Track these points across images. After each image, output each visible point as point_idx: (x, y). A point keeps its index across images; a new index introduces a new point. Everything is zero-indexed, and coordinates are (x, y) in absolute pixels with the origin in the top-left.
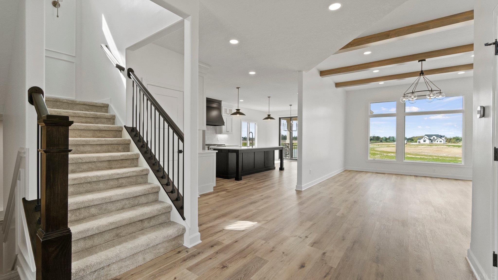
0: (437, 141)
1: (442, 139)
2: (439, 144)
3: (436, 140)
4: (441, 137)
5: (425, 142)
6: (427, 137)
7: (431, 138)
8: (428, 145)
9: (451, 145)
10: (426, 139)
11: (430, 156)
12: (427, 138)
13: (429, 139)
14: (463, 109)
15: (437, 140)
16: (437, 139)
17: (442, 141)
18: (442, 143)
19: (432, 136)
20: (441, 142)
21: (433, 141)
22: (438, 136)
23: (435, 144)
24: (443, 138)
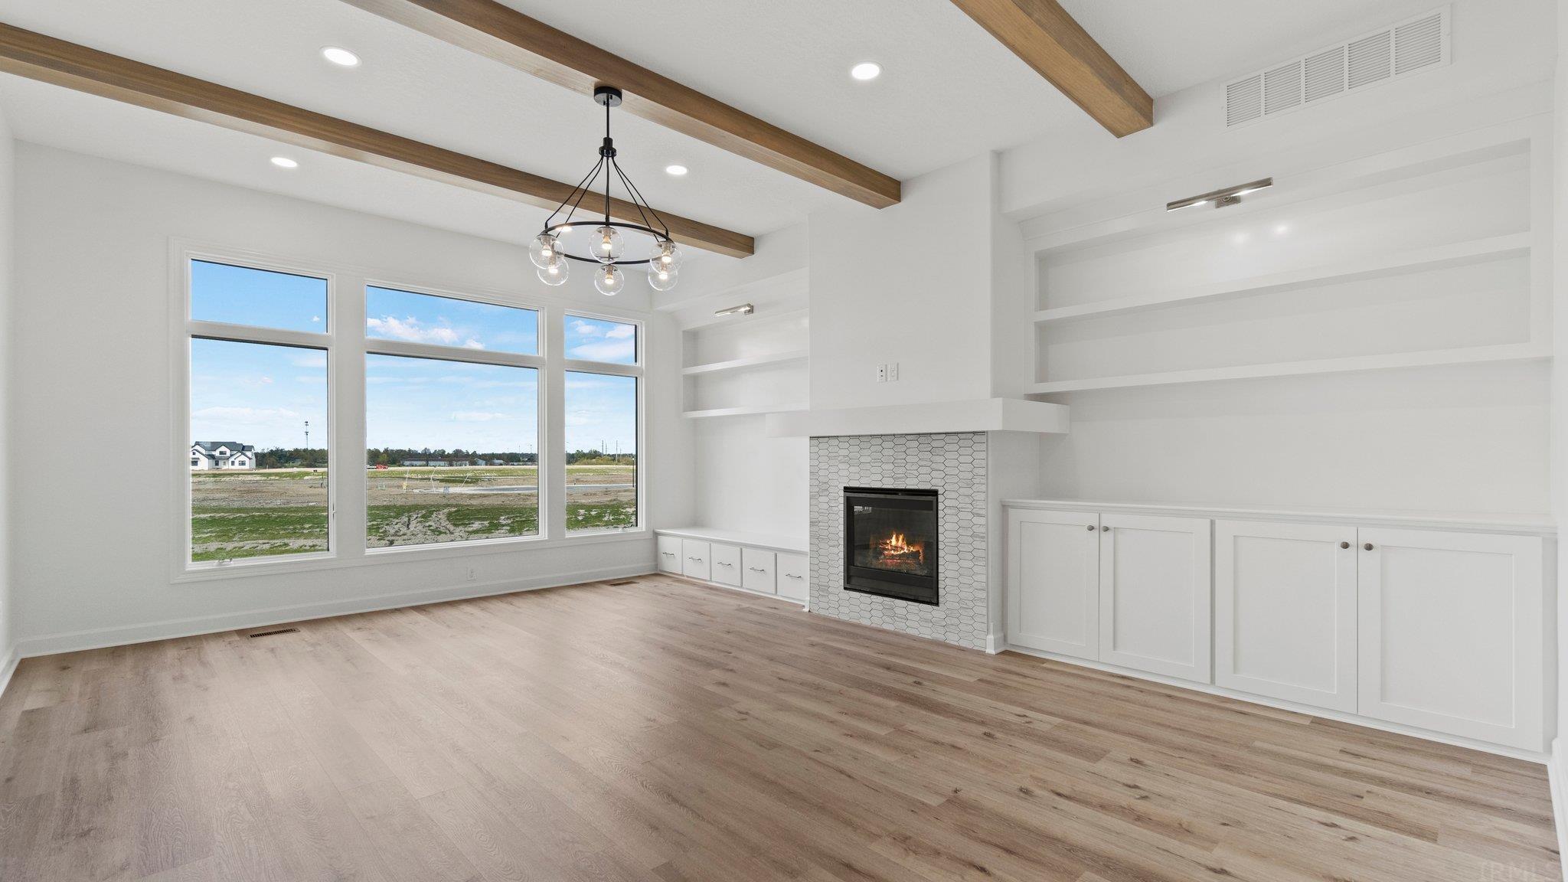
0: (233, 463)
1: (246, 456)
2: (238, 470)
3: (228, 459)
4: (243, 450)
5: (197, 465)
6: (204, 452)
7: (213, 453)
8: (207, 475)
9: (273, 473)
10: (198, 455)
11: (239, 510)
12: (203, 455)
13: (209, 455)
14: (541, 354)
15: (232, 459)
16: (231, 455)
17: (247, 460)
18: (247, 467)
19: (215, 445)
20: (243, 463)
21: (221, 463)
22: (235, 447)
23: (225, 470)
24: (249, 454)
